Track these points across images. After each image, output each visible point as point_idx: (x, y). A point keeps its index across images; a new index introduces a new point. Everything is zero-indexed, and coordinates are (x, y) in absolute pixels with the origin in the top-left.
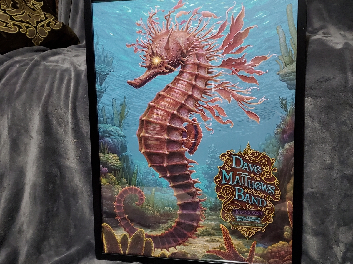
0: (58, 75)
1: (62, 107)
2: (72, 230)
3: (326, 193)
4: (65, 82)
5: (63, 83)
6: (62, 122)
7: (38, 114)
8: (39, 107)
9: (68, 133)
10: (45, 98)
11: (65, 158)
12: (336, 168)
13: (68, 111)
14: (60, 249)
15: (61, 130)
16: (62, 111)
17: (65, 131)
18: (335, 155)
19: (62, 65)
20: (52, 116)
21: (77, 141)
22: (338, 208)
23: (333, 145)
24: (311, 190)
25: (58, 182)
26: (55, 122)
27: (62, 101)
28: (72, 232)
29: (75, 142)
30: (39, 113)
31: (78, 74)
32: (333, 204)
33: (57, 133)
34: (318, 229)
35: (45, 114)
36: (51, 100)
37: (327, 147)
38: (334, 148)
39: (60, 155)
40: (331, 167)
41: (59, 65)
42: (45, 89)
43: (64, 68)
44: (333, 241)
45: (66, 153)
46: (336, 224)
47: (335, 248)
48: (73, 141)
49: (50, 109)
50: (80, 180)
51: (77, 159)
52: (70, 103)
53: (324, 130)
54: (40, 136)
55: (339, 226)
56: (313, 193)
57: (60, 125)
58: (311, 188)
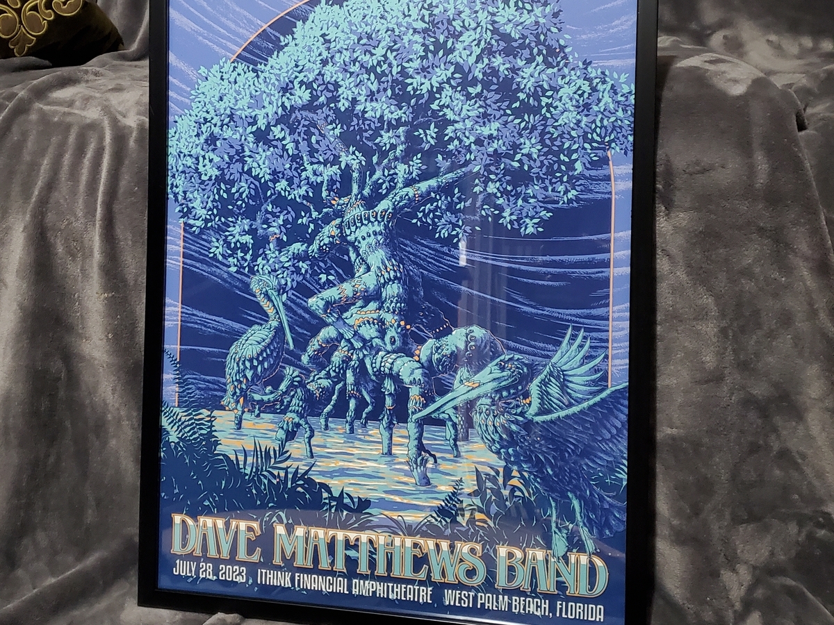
0: (72, 139)
1: (80, 214)
2: (90, 511)
3: (706, 440)
4: (89, 154)
5: (84, 157)
6: (78, 250)
7: (21, 229)
8: (24, 213)
9: (92, 277)
10: (40, 192)
11: (81, 336)
12: (728, 380)
13: (94, 225)
14: (59, 558)
15: (74, 269)
16: (78, 225)
17: (83, 270)
18: (726, 349)
19: (84, 113)
20: (54, 235)
21: (110, 295)
22: (734, 477)
23: (722, 325)
24: (669, 431)
25: (62, 393)
26: (60, 249)
27: (81, 201)
28: (90, 516)
29: (106, 298)
30: (25, 228)
31: (120, 137)
32: (720, 467)
33: (65, 276)
34: (684, 527)
35: (40, 230)
36: (56, 195)
37: (709, 328)
38: (723, 332)
39: (69, 329)
40: (716, 378)
41: (76, 112)
42: (40, 169)
43: (88, 121)
44: (721, 559)
45: (82, 323)
46: (727, 516)
47: (727, 576)
48: (102, 297)
49: (50, 217)
50: (114, 390)
51: (108, 339)
52: (99, 206)
53: (701, 289)
54: (25, 281)
55: (736, 521)
56: (673, 438)
57: (73, 256)
58: (668, 426)
